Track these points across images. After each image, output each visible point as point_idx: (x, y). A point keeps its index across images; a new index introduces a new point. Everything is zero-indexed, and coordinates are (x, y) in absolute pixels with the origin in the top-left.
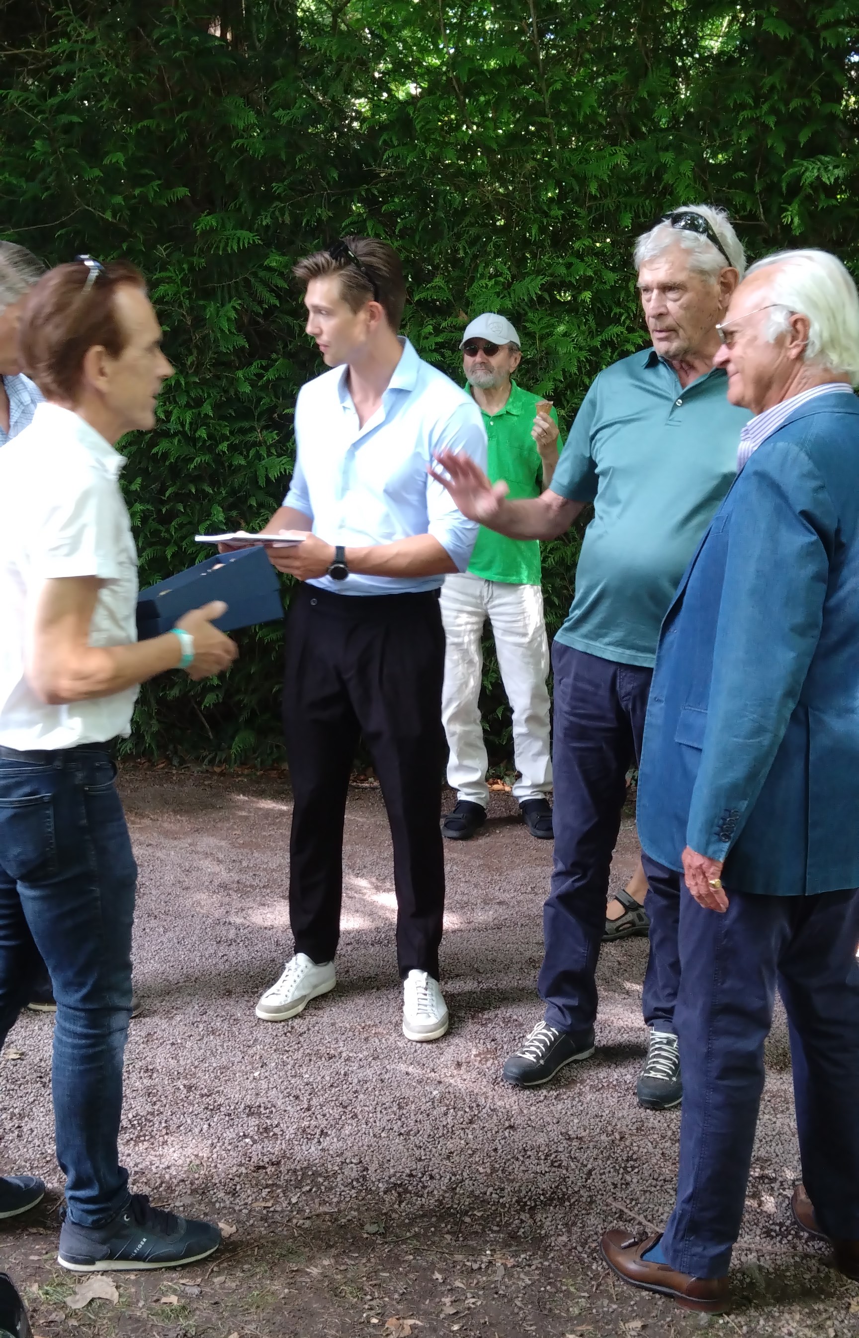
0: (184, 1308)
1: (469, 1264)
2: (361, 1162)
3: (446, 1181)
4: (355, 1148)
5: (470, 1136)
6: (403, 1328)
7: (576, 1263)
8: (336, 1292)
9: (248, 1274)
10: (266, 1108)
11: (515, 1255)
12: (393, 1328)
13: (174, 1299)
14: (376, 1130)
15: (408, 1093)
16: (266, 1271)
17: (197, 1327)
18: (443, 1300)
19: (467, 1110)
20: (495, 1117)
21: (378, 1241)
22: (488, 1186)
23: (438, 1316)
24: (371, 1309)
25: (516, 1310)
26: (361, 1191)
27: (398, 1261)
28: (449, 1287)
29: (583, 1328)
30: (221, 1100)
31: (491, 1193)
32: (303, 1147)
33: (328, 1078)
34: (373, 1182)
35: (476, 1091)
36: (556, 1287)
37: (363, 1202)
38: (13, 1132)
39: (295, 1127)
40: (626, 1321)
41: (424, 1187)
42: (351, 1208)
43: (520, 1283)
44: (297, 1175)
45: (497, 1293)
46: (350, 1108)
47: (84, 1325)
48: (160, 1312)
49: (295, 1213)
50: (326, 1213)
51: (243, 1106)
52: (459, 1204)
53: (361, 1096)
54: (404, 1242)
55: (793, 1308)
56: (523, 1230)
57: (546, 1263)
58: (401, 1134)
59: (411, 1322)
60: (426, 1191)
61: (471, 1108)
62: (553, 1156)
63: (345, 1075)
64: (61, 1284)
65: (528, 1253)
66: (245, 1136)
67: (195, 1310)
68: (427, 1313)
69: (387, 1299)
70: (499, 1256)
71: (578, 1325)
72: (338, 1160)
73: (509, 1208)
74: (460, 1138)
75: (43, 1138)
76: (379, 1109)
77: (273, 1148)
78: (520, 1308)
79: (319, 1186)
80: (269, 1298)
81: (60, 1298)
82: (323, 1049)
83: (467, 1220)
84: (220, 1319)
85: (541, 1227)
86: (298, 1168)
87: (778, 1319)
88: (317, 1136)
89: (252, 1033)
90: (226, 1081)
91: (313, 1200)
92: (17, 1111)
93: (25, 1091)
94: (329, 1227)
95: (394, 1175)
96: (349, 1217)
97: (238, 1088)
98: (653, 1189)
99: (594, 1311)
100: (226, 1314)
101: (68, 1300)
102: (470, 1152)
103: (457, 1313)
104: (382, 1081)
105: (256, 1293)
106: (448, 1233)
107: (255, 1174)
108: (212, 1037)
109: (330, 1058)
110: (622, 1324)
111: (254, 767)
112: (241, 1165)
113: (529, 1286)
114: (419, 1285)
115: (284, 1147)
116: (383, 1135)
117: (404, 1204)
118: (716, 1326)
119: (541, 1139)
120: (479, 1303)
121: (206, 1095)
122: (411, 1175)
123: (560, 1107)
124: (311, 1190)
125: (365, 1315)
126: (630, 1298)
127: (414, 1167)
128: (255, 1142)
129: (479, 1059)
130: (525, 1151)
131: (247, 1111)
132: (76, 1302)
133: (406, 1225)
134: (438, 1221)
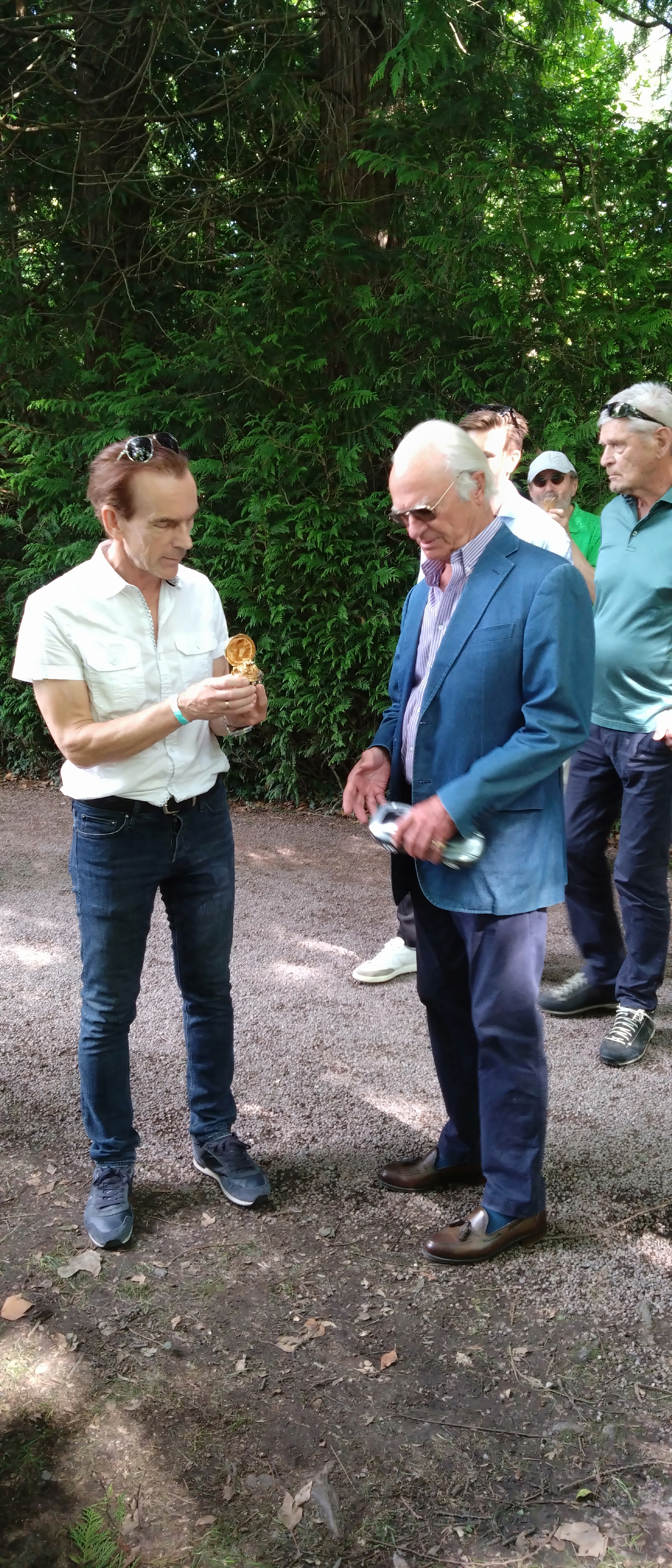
0: (146, 1288)
2: (336, 1169)
4: (336, 1156)
6: (318, 1329)
8: (274, 1286)
9: (210, 1262)
12: (309, 1328)
13: (142, 1279)
14: (358, 1141)
16: (224, 1262)
17: (150, 1307)
18: (362, 1305)
21: (326, 1244)
23: (352, 1320)
24: (298, 1307)
25: (422, 1323)
26: (328, 1196)
27: (337, 1264)
28: (371, 1294)
29: (475, 1348)
32: (293, 1151)
34: (340, 1189)
36: (463, 1304)
37: (326, 1206)
39: (292, 1132)
40: (513, 1346)
41: (381, 1198)
42: (314, 1211)
43: (434, 1297)
45: (410, 1305)
46: (343, 1119)
47: (64, 1294)
48: (127, 1289)
50: (291, 1213)
52: (404, 1217)
53: (356, 1109)
54: (348, 1246)
57: (462, 1281)
58: (377, 1147)
59: (327, 1323)
64: (60, 1255)
66: (251, 1136)
67: (155, 1291)
69: (314, 1299)
70: (424, 1270)
71: (471, 1344)
72: (318, 1165)
77: (269, 1149)
78: (426, 1322)
79: (294, 1187)
80: (218, 1287)
81: (55, 1266)
82: (339, 1064)
83: (408, 1232)
84: (172, 1301)
86: (283, 1169)
89: (287, 1045)
90: (252, 1086)
91: (285, 1200)
94: (290, 1226)
96: (309, 1219)
97: (259, 1093)
99: (490, 1332)
100: (178, 1298)
101: (60, 1269)
103: (370, 1319)
105: (209, 1281)
106: (388, 1242)
110: (510, 1348)
113: (440, 1301)
114: (347, 1289)
115: (278, 1149)
116: (362, 1146)
117: (358, 1212)
120: (392, 1313)
125: (290, 1313)
126: (526, 1323)
128: (256, 1142)
132: (64, 1272)
133: (353, 1231)
134: (382, 1232)
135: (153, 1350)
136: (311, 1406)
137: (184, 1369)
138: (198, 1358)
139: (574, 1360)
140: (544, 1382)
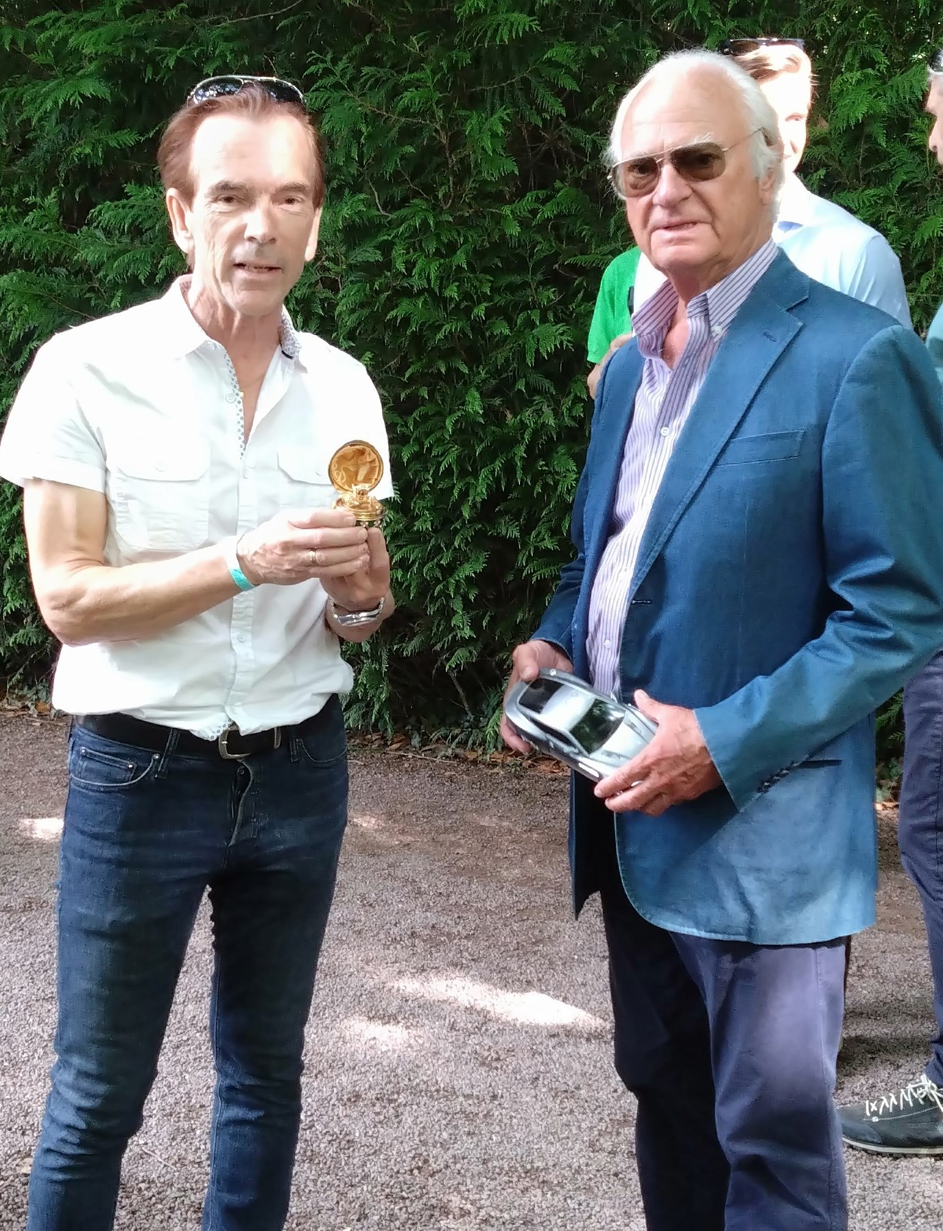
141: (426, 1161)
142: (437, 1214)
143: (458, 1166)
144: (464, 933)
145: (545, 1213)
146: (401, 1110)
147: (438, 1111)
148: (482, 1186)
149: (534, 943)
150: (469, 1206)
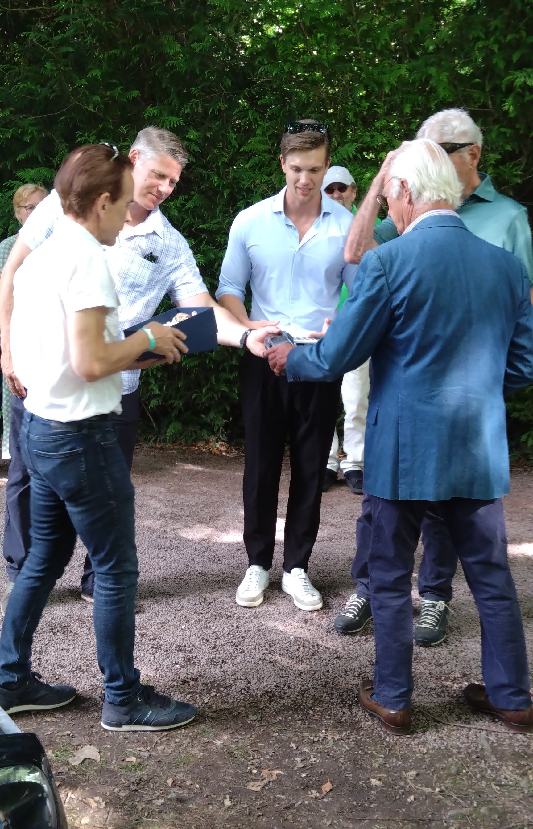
0: (140, 764)
1: (312, 738)
2: (246, 678)
3: (298, 689)
4: (243, 670)
5: (313, 663)
6: (272, 776)
7: (376, 737)
8: (231, 754)
9: (178, 744)
10: (189, 647)
11: (340, 733)
12: (266, 776)
13: (133, 759)
14: (256, 660)
15: (275, 637)
16: (189, 743)
17: (148, 775)
18: (296, 759)
19: (311, 647)
20: (328, 652)
21: (257, 725)
22: (324, 693)
23: (293, 768)
24: (252, 764)
25: (340, 765)
26: (247, 695)
27: (269, 736)
28: (300, 752)
29: (381, 775)
30: (161, 642)
31: (326, 697)
32: (212, 670)
33: (226, 629)
34: (254, 690)
35: (316, 637)
36: (364, 751)
37: (248, 702)
38: (35, 662)
39: (206, 658)
40: (406, 771)
41: (285, 693)
42: (241, 706)
43: (343, 749)
44: (208, 687)
45: (329, 755)
46: (240, 647)
47: (79, 774)
48: (125, 766)
49: (207, 709)
50: (225, 709)
51: (175, 646)
52: (306, 703)
53: (247, 640)
54: (273, 725)
55: (508, 763)
56: (344, 718)
57: (359, 738)
58: (271, 662)
59: (277, 772)
60: (286, 695)
61: (313, 646)
62: (363, 674)
63: (237, 627)
64: (65, 751)
65: (348, 732)
66: (176, 663)
67: (146, 765)
68: (286, 767)
69: (262, 759)
70: (330, 733)
71: (378, 773)
72: (233, 677)
73: (336, 705)
74: (307, 664)
75: (53, 665)
76: (257, 647)
77: (193, 670)
78: (343, 764)
79: (221, 692)
80: (191, 758)
81: (65, 758)
82: (223, 612)
83: (311, 712)
84: (161, 771)
85: (356, 716)
86: (208, 682)
87: (499, 770)
88: (220, 663)
89: (180, 603)
90: (164, 631)
91: (217, 701)
92: (38, 649)
93: (43, 637)
94: (227, 716)
95: (267, 686)
96: (239, 711)
97: (172, 635)
98: (424, 694)
99: (387, 765)
100: (165, 768)
101: (70, 760)
102: (313, 672)
103: (305, 767)
104: (259, 631)
105: (183, 756)
106: (299, 720)
107: (182, 686)
108: (156, 605)
109: (228, 617)
110: (404, 773)
111: (181, 444)
112: (174, 680)
113: (348, 751)
114: (282, 751)
115: (200, 669)
116: (260, 662)
117: (272, 703)
118: (461, 774)
119: (356, 665)
120: (318, 761)
121: (152, 639)
122: (277, 686)
123: (367, 645)
124: (216, 695)
125: (249, 768)
126: (409, 758)
127: (279, 681)
128: (182, 667)
129: (318, 617)
130: (346, 672)
131: (177, 649)
132: (74, 761)
133: (274, 716)
134: (293, 713)
135: (161, 801)
136: (286, 820)
137: (188, 810)
138: (195, 801)
139: (450, 775)
140: (434, 789)
141: (205, 599)
142: (218, 617)
143: (219, 600)
144: (186, 515)
145: (261, 613)
146: (187, 582)
147: (203, 581)
148: (232, 606)
149: (217, 516)
150: (229, 614)
